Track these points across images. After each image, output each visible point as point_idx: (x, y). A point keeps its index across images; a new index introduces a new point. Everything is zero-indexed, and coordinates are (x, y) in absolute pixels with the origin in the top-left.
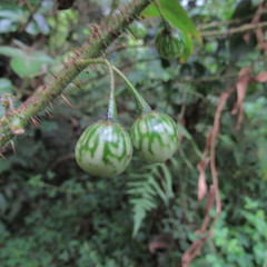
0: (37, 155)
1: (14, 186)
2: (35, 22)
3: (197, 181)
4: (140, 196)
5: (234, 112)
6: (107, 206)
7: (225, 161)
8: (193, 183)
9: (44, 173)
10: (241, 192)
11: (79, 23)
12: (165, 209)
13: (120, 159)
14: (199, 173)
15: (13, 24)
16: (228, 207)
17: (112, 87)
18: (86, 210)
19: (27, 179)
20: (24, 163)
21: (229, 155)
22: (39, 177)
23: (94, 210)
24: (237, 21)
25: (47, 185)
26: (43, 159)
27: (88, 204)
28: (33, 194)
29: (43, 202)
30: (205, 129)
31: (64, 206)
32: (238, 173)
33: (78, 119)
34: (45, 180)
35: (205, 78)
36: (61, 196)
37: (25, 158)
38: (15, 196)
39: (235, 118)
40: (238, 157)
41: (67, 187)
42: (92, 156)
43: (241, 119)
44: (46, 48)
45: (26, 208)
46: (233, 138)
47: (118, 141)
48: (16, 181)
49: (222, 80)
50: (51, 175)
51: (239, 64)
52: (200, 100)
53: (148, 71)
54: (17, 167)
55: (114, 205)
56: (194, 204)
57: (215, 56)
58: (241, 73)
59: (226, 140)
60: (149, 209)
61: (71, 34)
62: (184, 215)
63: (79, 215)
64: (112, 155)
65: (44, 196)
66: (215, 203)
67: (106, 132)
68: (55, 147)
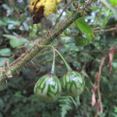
0: (20, 83)
1: (8, 96)
2: (23, 26)
3: (91, 98)
4: (64, 103)
5: (108, 66)
6: (49, 108)
7: (104, 89)
8: (89, 98)
9: (22, 91)
10: (112, 104)
11: (42, 27)
12: (76, 111)
14: (92, 94)
15: (14, 26)
16: (106, 111)
17: (54, 54)
18: (40, 109)
19: (14, 93)
20: (14, 86)
21: (106, 86)
22: (19, 92)
23: (43, 110)
25: (23, 97)
26: (22, 85)
27: (40, 107)
28: (16, 100)
29: (20, 105)
30: (95, 74)
31: (30, 107)
32: (111, 95)
33: (39, 67)
34: (22, 94)
35: (94, 51)
36: (29, 102)
37: (15, 84)
38: (8, 101)
39: (109, 68)
40: (111, 87)
41: (32, 98)
42: (42, 92)
43: (111, 69)
44: (27, 38)
45: (13, 107)
46: (108, 78)
47: (55, 85)
48: (9, 94)
49: (102, 52)
50: (25, 92)
51: (110, 45)
52: (93, 60)
53: (70, 48)
54: (10, 88)
55: (52, 108)
56: (90, 109)
57: (99, 42)
58: (111, 49)
59: (104, 79)
60: (68, 109)
61: (38, 32)
62: (85, 114)
63: (36, 112)
64: (52, 93)
65: (21, 102)
66: (100, 109)
67: (49, 80)
68: (28, 80)
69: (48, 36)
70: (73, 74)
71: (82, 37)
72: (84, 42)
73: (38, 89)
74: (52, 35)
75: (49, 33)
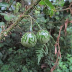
0: (11, 42)
1: (5, 51)
2: (11, 7)
5: (64, 31)
6: (30, 56)
7: (62, 44)
10: (66, 52)
12: (45, 57)
13: (33, 42)
15: (5, 8)
19: (8, 49)
20: (7, 45)
22: (11, 48)
23: (26, 57)
24: (65, 7)
25: (14, 51)
28: (10, 53)
29: (12, 55)
30: (56, 35)
31: (18, 56)
32: (65, 47)
33: (22, 33)
34: (13, 49)
36: (17, 53)
37: (8, 43)
38: (5, 54)
39: (64, 32)
41: (19, 51)
43: (66, 33)
44: (13, 14)
45: (8, 57)
46: (64, 38)
48: (5, 49)
50: (15, 48)
51: (65, 18)
54: (5, 46)
58: (66, 21)
59: (62, 38)
60: (42, 57)
63: (22, 58)
65: (13, 53)
67: (29, 35)
69: (26, 9)
70: (43, 31)
71: (47, 9)
72: (49, 13)
73: (23, 40)
74: (29, 8)
75: (27, 8)
